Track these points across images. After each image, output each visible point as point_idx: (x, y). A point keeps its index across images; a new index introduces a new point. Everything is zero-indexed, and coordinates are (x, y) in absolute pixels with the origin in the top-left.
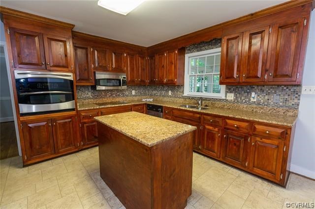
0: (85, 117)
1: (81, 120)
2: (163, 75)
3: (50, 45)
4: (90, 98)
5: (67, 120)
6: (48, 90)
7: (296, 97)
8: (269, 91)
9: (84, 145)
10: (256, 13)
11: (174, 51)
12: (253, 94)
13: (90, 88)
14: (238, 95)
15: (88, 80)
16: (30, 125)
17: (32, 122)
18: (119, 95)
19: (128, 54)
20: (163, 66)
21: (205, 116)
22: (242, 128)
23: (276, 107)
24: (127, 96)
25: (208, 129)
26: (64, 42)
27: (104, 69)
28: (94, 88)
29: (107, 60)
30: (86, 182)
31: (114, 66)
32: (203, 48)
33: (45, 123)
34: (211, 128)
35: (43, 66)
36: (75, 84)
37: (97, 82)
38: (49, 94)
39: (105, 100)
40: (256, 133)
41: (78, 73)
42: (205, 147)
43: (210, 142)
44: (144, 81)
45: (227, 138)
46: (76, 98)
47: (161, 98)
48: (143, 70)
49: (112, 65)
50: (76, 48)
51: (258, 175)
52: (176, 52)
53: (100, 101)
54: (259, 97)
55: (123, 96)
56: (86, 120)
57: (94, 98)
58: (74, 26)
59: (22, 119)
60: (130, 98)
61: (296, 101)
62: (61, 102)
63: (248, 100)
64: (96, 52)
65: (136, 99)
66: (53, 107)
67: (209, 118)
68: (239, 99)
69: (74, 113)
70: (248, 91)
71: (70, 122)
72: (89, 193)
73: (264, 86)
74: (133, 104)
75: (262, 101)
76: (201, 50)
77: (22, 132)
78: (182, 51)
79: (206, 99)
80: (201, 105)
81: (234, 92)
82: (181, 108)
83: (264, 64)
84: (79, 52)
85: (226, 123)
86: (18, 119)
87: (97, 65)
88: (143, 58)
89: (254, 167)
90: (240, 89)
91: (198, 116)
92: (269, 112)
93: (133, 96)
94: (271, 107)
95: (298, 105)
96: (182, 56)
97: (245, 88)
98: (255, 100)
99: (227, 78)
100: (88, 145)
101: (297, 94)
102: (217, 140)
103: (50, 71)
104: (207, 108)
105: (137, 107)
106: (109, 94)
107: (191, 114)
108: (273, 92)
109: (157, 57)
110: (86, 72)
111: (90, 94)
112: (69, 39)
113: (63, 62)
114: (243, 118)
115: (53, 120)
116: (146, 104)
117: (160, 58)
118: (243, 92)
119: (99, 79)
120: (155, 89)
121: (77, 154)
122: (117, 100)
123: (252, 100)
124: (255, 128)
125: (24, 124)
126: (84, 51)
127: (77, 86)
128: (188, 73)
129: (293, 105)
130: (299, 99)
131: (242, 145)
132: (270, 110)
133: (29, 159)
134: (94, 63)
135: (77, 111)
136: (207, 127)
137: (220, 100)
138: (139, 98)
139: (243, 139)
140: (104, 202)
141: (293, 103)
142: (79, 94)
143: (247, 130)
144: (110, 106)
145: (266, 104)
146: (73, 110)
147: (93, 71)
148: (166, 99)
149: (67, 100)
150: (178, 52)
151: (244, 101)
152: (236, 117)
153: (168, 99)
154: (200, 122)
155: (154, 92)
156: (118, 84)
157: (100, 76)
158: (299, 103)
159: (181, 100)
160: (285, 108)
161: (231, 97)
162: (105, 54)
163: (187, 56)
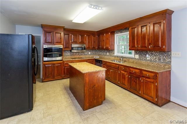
0: (66, 64)
1: (64, 65)
2: (104, 45)
3: (55, 35)
4: (69, 56)
5: (59, 65)
6: (52, 52)
7: (169, 58)
8: (156, 54)
9: (65, 76)
10: (142, 17)
11: (108, 33)
12: (147, 56)
13: (69, 51)
14: (140, 56)
15: (68, 48)
16: (46, 66)
17: (47, 64)
18: (82, 54)
19: (87, 35)
20: (104, 40)
21: (121, 66)
22: (137, 72)
23: (160, 63)
24: (86, 55)
25: (122, 73)
26: (61, 33)
27: (75, 42)
28: (71, 51)
29: (77, 38)
30: (64, 91)
31: (80, 41)
32: (123, 31)
33: (51, 65)
34: (123, 72)
35: (53, 43)
36: (63, 49)
37: (72, 48)
38: (52, 54)
39: (76, 57)
40: (143, 75)
41: (65, 45)
42: (121, 83)
43: (123, 79)
44: (95, 47)
45: (131, 78)
46: (63, 55)
47: (104, 56)
48: (94, 42)
49: (79, 40)
50: (65, 34)
51: (146, 98)
52: (109, 34)
53: (73, 57)
54: (151, 57)
55: (84, 55)
56: (66, 65)
57: (71, 55)
58: (64, 27)
59: (44, 63)
60: (87, 56)
61: (169, 60)
62: (57, 57)
63: (145, 58)
64: (73, 35)
65: (91, 57)
66: (54, 59)
67: (122, 67)
68: (141, 58)
69: (62, 61)
70: (145, 54)
71: (60, 65)
72: (64, 94)
73: (153, 51)
74: (88, 59)
75: (153, 59)
76: (122, 32)
77: (43, 68)
78: (113, 33)
79: (125, 58)
80: (123, 61)
81: (138, 54)
82: (110, 62)
83: (148, 40)
84: (66, 36)
85: (130, 70)
86: (43, 63)
87: (72, 41)
88: (94, 36)
89: (144, 94)
90: (141, 53)
91: (118, 66)
92: (156, 66)
93: (89, 54)
94: (157, 63)
95: (171, 62)
96: (113, 35)
97: (144, 52)
98: (149, 59)
99: (132, 47)
100: (66, 76)
101: (169, 56)
102: (126, 79)
103: (55, 45)
104: (125, 62)
105: (90, 60)
106: (77, 54)
107: (115, 65)
108: (158, 54)
109: (101, 36)
110: (68, 44)
111: (69, 53)
112: (62, 32)
113: (59, 41)
114: (137, 67)
115: (54, 64)
116: (95, 59)
117: (102, 36)
118: (143, 54)
119: (73, 47)
120: (101, 52)
121: (62, 80)
122: (81, 56)
123: (147, 58)
124: (142, 73)
125: (44, 65)
126: (68, 35)
127: (64, 50)
128: (117, 44)
129: (168, 62)
130: (171, 59)
131: (138, 82)
132: (156, 64)
133: (44, 79)
134: (71, 41)
135: (63, 61)
136: (122, 72)
137: (132, 58)
138: (93, 56)
139: (138, 79)
140: (69, 98)
141: (168, 61)
142: (64, 54)
143: (139, 73)
144: (77, 59)
145: (155, 61)
146: (61, 60)
147: (71, 43)
148: (106, 57)
149: (60, 56)
150: (111, 33)
151: (144, 59)
152: (134, 67)
153: (107, 57)
154: (118, 69)
155: (101, 53)
156: (82, 49)
157: (74, 46)
158: (171, 61)
159: (113, 58)
160: (164, 64)
161: (137, 56)
162: (77, 36)
163: (116, 35)
